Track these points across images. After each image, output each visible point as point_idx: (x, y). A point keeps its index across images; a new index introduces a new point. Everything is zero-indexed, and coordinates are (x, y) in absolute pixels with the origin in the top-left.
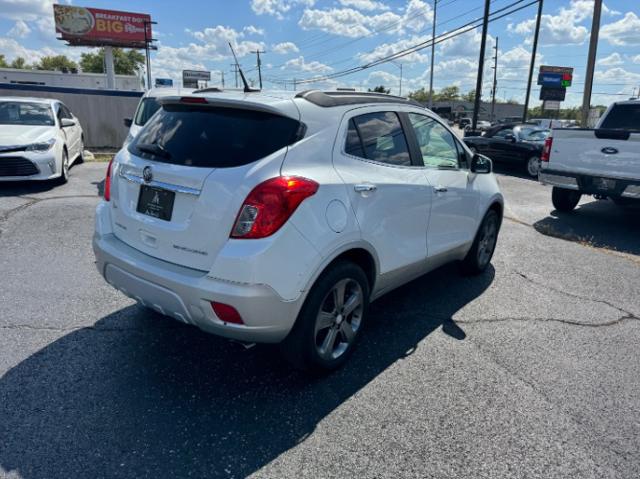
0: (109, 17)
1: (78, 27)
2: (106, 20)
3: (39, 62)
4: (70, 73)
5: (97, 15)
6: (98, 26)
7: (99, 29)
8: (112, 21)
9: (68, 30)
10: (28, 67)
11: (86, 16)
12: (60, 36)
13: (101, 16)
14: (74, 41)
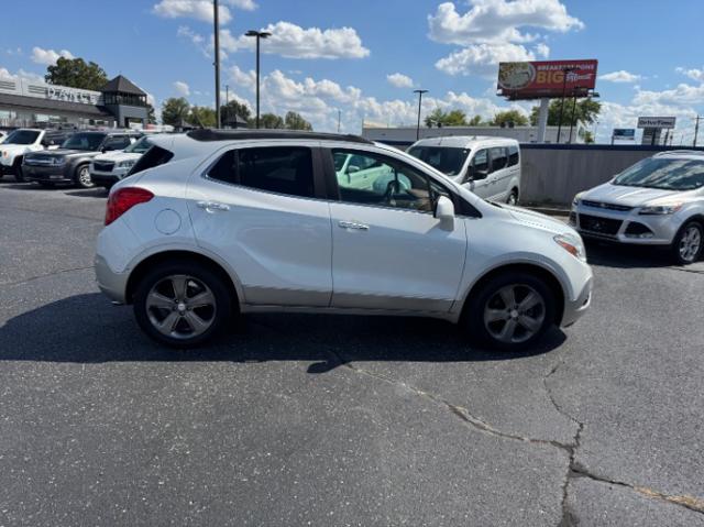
0: (552, 68)
1: (517, 82)
2: (547, 71)
3: (493, 118)
4: (507, 127)
5: (539, 68)
6: (539, 77)
7: (539, 81)
8: (553, 71)
9: (508, 85)
10: (483, 124)
11: (528, 70)
12: (500, 91)
13: (544, 68)
14: (513, 95)
